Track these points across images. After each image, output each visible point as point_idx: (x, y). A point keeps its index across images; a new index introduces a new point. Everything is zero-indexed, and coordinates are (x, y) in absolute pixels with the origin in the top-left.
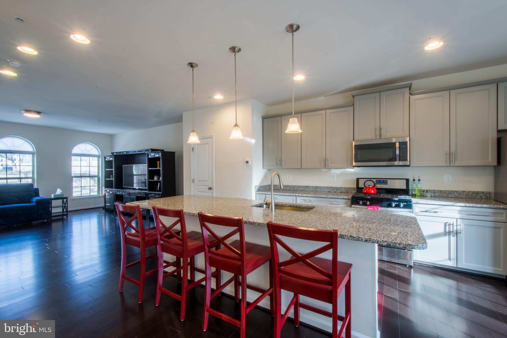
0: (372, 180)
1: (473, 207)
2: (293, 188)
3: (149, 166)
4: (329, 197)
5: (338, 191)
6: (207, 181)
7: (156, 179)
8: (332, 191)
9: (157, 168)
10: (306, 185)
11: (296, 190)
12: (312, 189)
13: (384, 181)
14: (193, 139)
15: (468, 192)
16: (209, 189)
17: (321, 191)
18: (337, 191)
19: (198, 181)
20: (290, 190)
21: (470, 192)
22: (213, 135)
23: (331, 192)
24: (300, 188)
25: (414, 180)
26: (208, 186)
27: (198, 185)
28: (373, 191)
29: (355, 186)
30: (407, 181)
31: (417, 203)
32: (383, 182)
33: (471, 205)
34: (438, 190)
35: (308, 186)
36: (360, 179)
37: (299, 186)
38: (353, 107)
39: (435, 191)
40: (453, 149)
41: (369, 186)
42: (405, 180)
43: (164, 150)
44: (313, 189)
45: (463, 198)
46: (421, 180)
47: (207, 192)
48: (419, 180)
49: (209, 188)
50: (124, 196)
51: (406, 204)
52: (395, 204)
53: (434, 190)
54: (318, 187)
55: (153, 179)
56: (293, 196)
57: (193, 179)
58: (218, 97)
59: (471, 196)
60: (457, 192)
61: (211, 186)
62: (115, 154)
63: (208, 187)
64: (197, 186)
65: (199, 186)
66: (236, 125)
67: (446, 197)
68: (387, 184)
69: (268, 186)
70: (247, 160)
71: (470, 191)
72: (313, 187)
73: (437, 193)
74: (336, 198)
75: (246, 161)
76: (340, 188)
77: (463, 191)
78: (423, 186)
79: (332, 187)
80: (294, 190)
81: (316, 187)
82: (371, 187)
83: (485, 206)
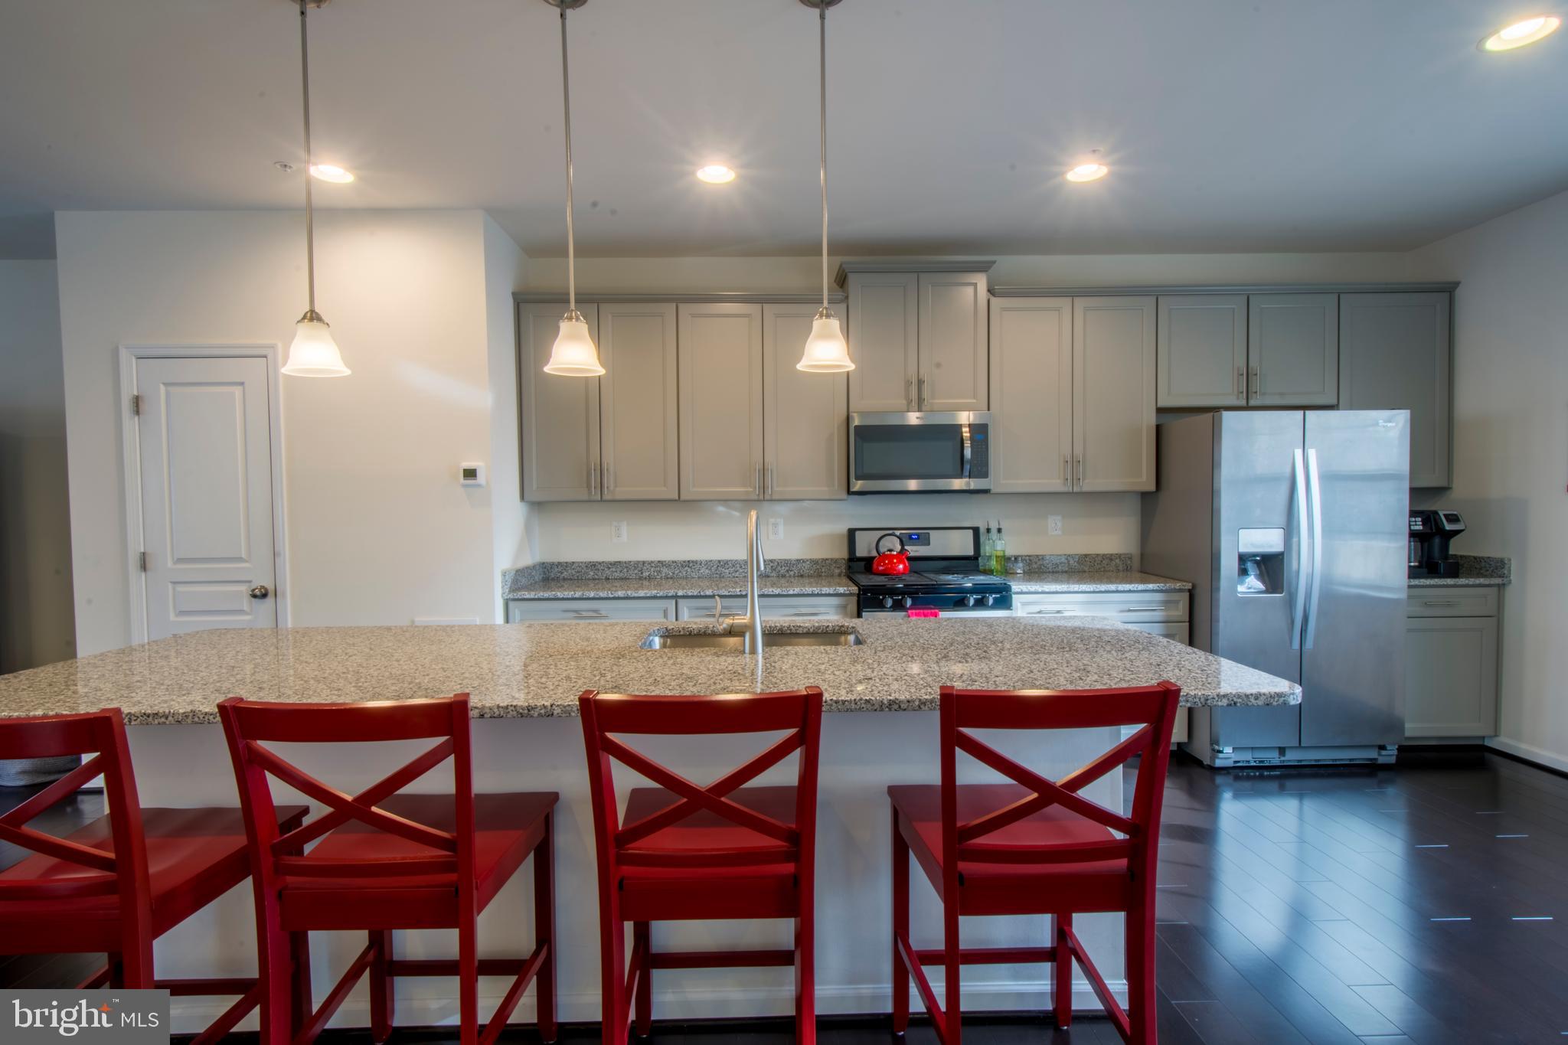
0: (893, 532)
1: (1130, 591)
2: (636, 571)
4: (791, 592)
5: (792, 573)
6: (240, 559)
8: (774, 574)
10: (687, 558)
11: (649, 578)
12: (707, 571)
13: (920, 536)
15: (1094, 556)
16: (254, 596)
17: (737, 574)
18: (787, 571)
19: (180, 561)
20: (626, 579)
22: (272, 347)
23: (768, 577)
24: (665, 570)
25: (990, 530)
26: (250, 582)
27: (174, 583)
28: (901, 566)
29: (842, 553)
30: (976, 531)
31: (1022, 593)
32: (918, 538)
33: (1128, 587)
34: (1037, 556)
35: (693, 562)
36: (857, 533)
37: (659, 562)
38: (844, 306)
39: (1032, 558)
40: (1078, 451)
41: (890, 550)
42: (971, 531)
44: (710, 569)
45: (1085, 572)
46: (1003, 530)
47: (241, 612)
48: (999, 530)
49: (257, 592)
51: (998, 596)
52: (974, 599)
53: (1029, 556)
54: (727, 562)
56: (667, 597)
57: (143, 554)
58: (331, 173)
59: (1099, 566)
60: (1073, 557)
61: (265, 581)
63: (244, 589)
64: (170, 586)
65: (181, 588)
67: (1053, 572)
68: (929, 544)
69: (538, 567)
71: (1098, 555)
72: (708, 564)
73: (1036, 563)
74: (812, 595)
75: (465, 471)
76: (798, 561)
77: (1085, 555)
78: (1008, 545)
79: (771, 561)
80: (641, 578)
81: (719, 561)
82: (895, 553)
83: (1151, 586)
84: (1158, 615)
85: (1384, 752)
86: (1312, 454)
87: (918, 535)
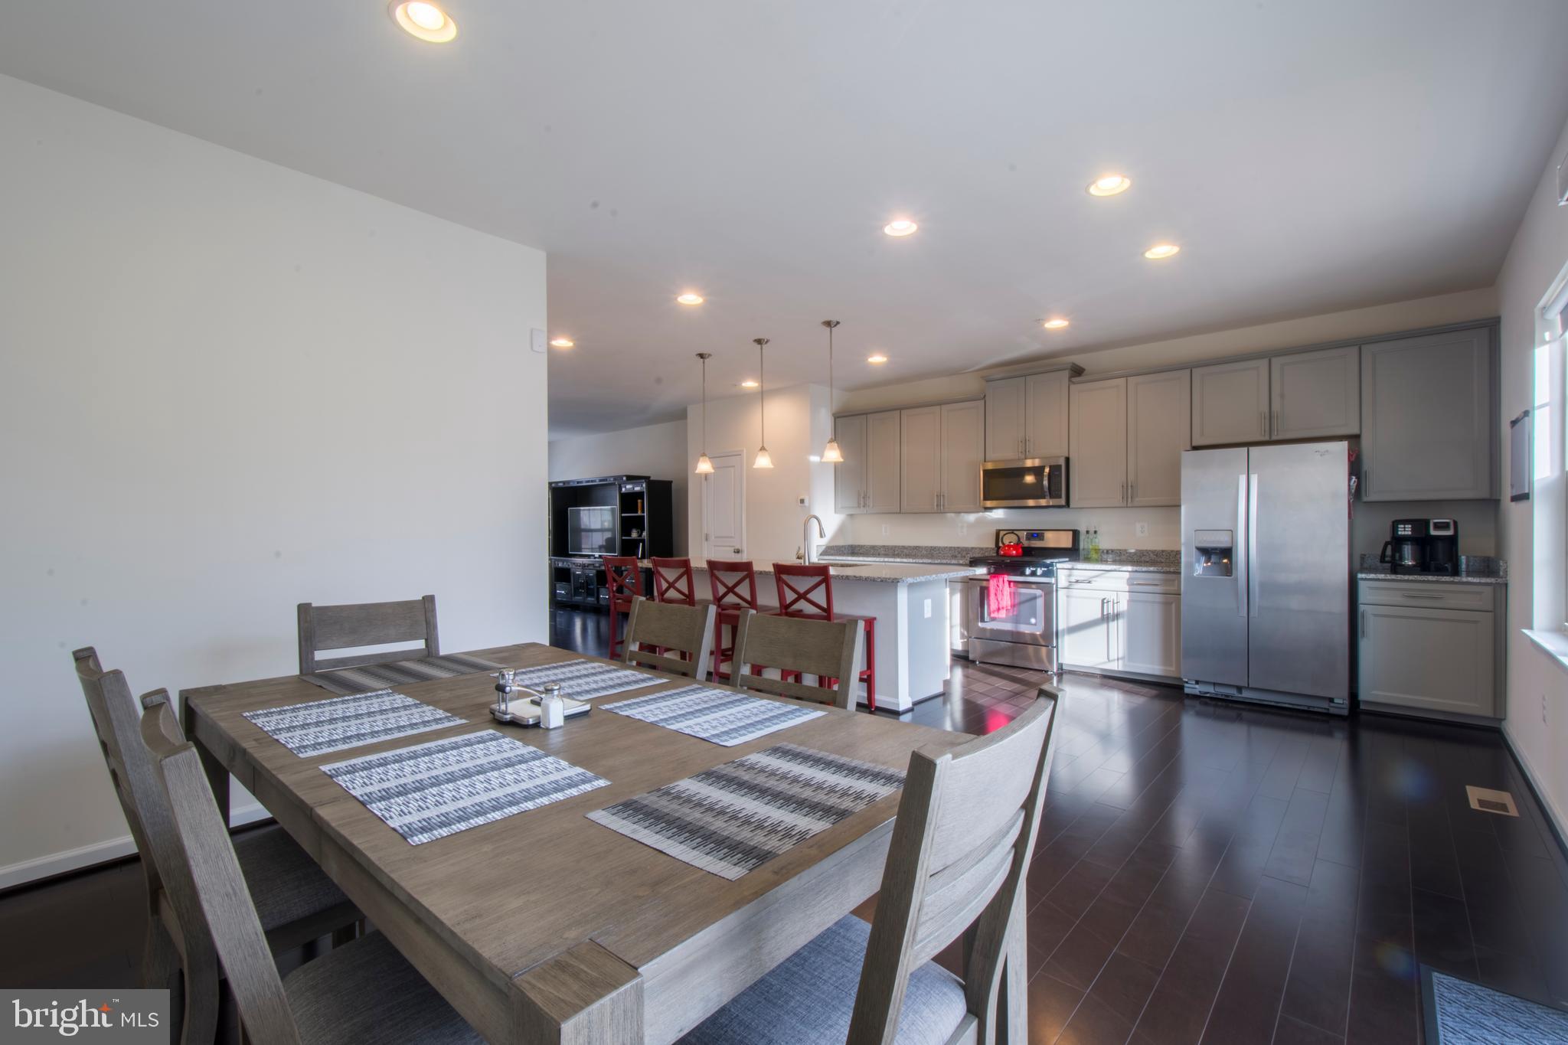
0: (1015, 532)
2: (892, 550)
3: (623, 509)
4: (936, 562)
5: (969, 555)
6: (731, 537)
7: (634, 535)
8: (960, 555)
9: (637, 513)
10: (915, 545)
11: (898, 555)
13: (1036, 535)
14: (704, 466)
17: (940, 555)
18: (967, 554)
19: (716, 537)
20: (887, 555)
21: (1172, 551)
22: (743, 451)
23: (956, 557)
24: (905, 551)
25: (1088, 532)
26: (734, 547)
27: (714, 546)
28: (1014, 552)
29: (994, 544)
30: (1076, 534)
31: (1065, 569)
32: (1037, 536)
34: (1125, 550)
35: (918, 547)
36: (1001, 532)
37: (903, 546)
38: (983, 401)
39: (1121, 552)
40: (1131, 477)
41: (1011, 542)
42: (1071, 532)
43: (649, 477)
44: (926, 551)
45: (1162, 563)
46: (1098, 532)
48: (1095, 532)
49: (736, 551)
50: (572, 570)
53: (1119, 550)
54: (935, 548)
55: (630, 535)
57: (707, 535)
58: (750, 384)
60: (1153, 552)
61: (738, 547)
62: (553, 485)
63: (733, 549)
65: (717, 548)
66: (763, 449)
67: (1137, 561)
68: (1042, 539)
70: (802, 497)
72: (926, 548)
73: (1123, 555)
75: (799, 500)
76: (972, 548)
77: (1163, 551)
78: (1104, 542)
79: (958, 548)
80: (894, 555)
81: (931, 547)
82: (1014, 543)
83: (1152, 569)
84: (1158, 589)
85: (1332, 704)
86: (1254, 479)
87: (1037, 534)
